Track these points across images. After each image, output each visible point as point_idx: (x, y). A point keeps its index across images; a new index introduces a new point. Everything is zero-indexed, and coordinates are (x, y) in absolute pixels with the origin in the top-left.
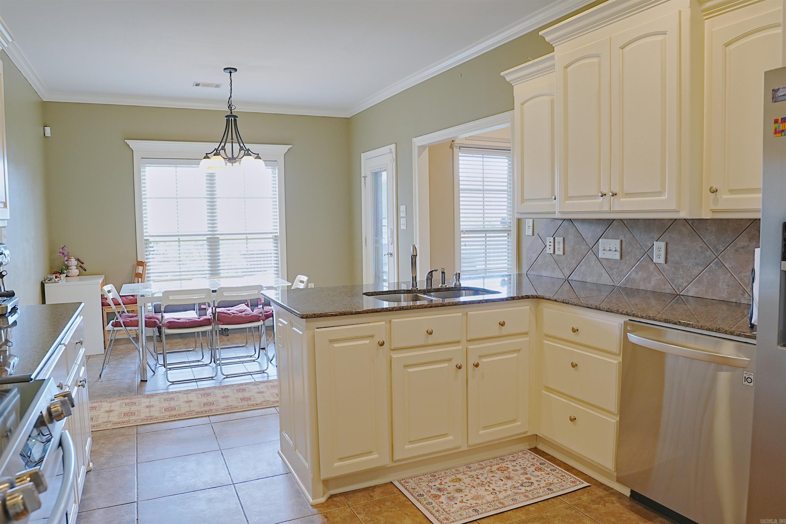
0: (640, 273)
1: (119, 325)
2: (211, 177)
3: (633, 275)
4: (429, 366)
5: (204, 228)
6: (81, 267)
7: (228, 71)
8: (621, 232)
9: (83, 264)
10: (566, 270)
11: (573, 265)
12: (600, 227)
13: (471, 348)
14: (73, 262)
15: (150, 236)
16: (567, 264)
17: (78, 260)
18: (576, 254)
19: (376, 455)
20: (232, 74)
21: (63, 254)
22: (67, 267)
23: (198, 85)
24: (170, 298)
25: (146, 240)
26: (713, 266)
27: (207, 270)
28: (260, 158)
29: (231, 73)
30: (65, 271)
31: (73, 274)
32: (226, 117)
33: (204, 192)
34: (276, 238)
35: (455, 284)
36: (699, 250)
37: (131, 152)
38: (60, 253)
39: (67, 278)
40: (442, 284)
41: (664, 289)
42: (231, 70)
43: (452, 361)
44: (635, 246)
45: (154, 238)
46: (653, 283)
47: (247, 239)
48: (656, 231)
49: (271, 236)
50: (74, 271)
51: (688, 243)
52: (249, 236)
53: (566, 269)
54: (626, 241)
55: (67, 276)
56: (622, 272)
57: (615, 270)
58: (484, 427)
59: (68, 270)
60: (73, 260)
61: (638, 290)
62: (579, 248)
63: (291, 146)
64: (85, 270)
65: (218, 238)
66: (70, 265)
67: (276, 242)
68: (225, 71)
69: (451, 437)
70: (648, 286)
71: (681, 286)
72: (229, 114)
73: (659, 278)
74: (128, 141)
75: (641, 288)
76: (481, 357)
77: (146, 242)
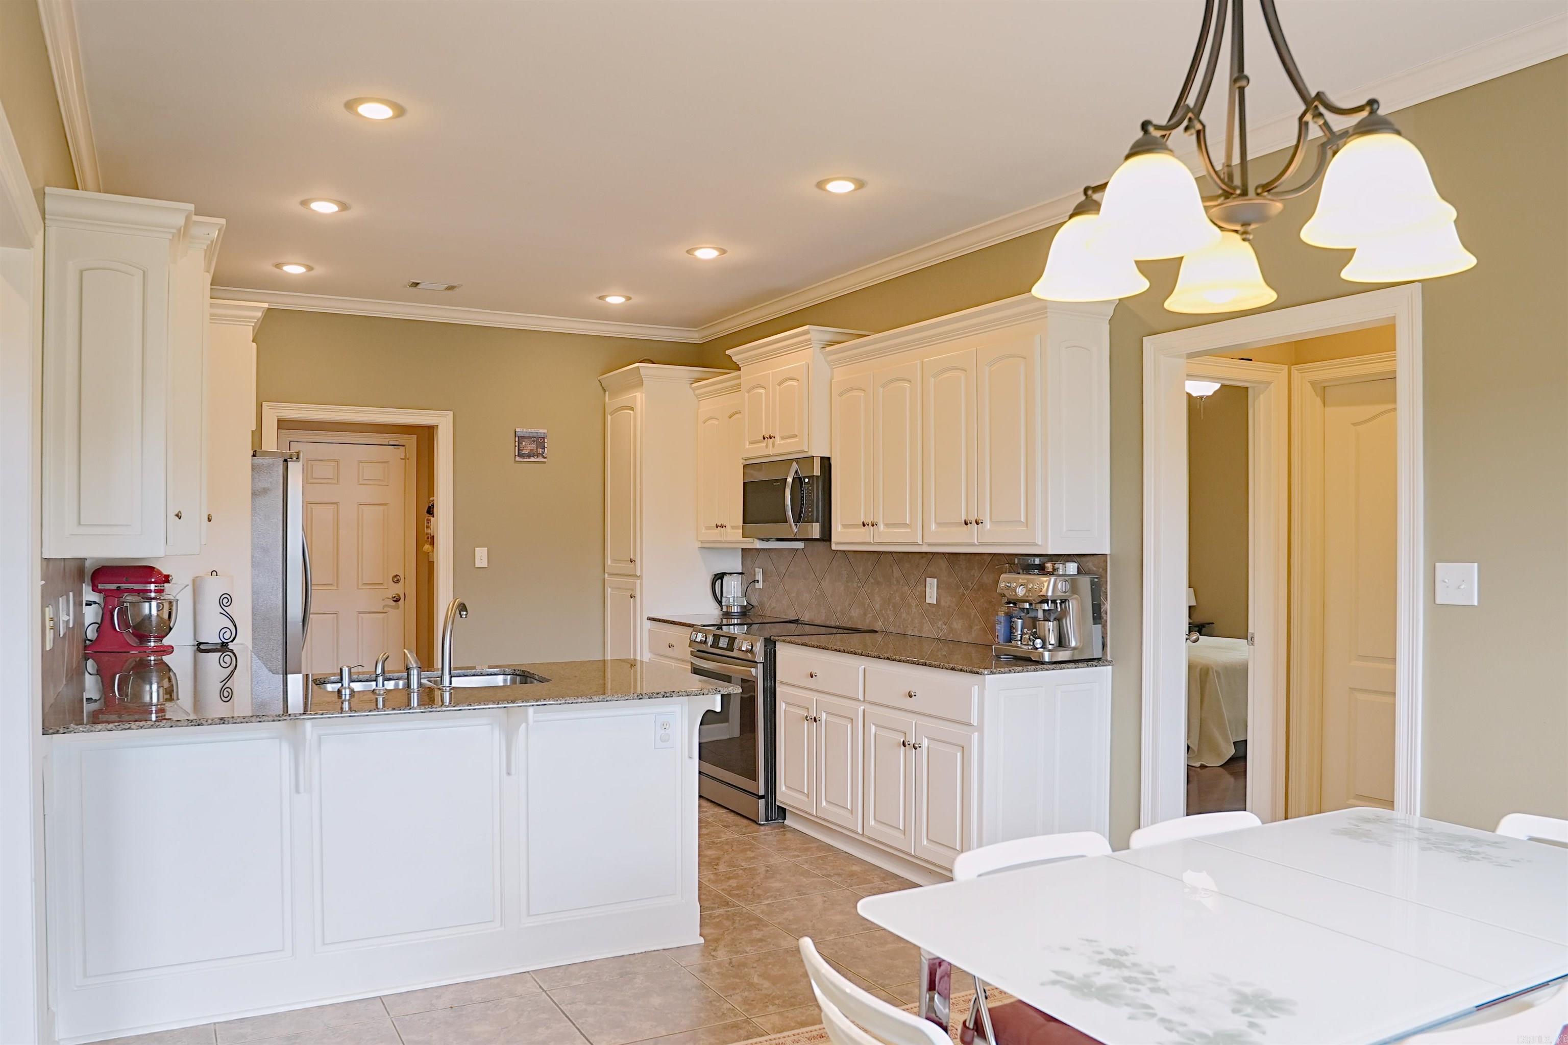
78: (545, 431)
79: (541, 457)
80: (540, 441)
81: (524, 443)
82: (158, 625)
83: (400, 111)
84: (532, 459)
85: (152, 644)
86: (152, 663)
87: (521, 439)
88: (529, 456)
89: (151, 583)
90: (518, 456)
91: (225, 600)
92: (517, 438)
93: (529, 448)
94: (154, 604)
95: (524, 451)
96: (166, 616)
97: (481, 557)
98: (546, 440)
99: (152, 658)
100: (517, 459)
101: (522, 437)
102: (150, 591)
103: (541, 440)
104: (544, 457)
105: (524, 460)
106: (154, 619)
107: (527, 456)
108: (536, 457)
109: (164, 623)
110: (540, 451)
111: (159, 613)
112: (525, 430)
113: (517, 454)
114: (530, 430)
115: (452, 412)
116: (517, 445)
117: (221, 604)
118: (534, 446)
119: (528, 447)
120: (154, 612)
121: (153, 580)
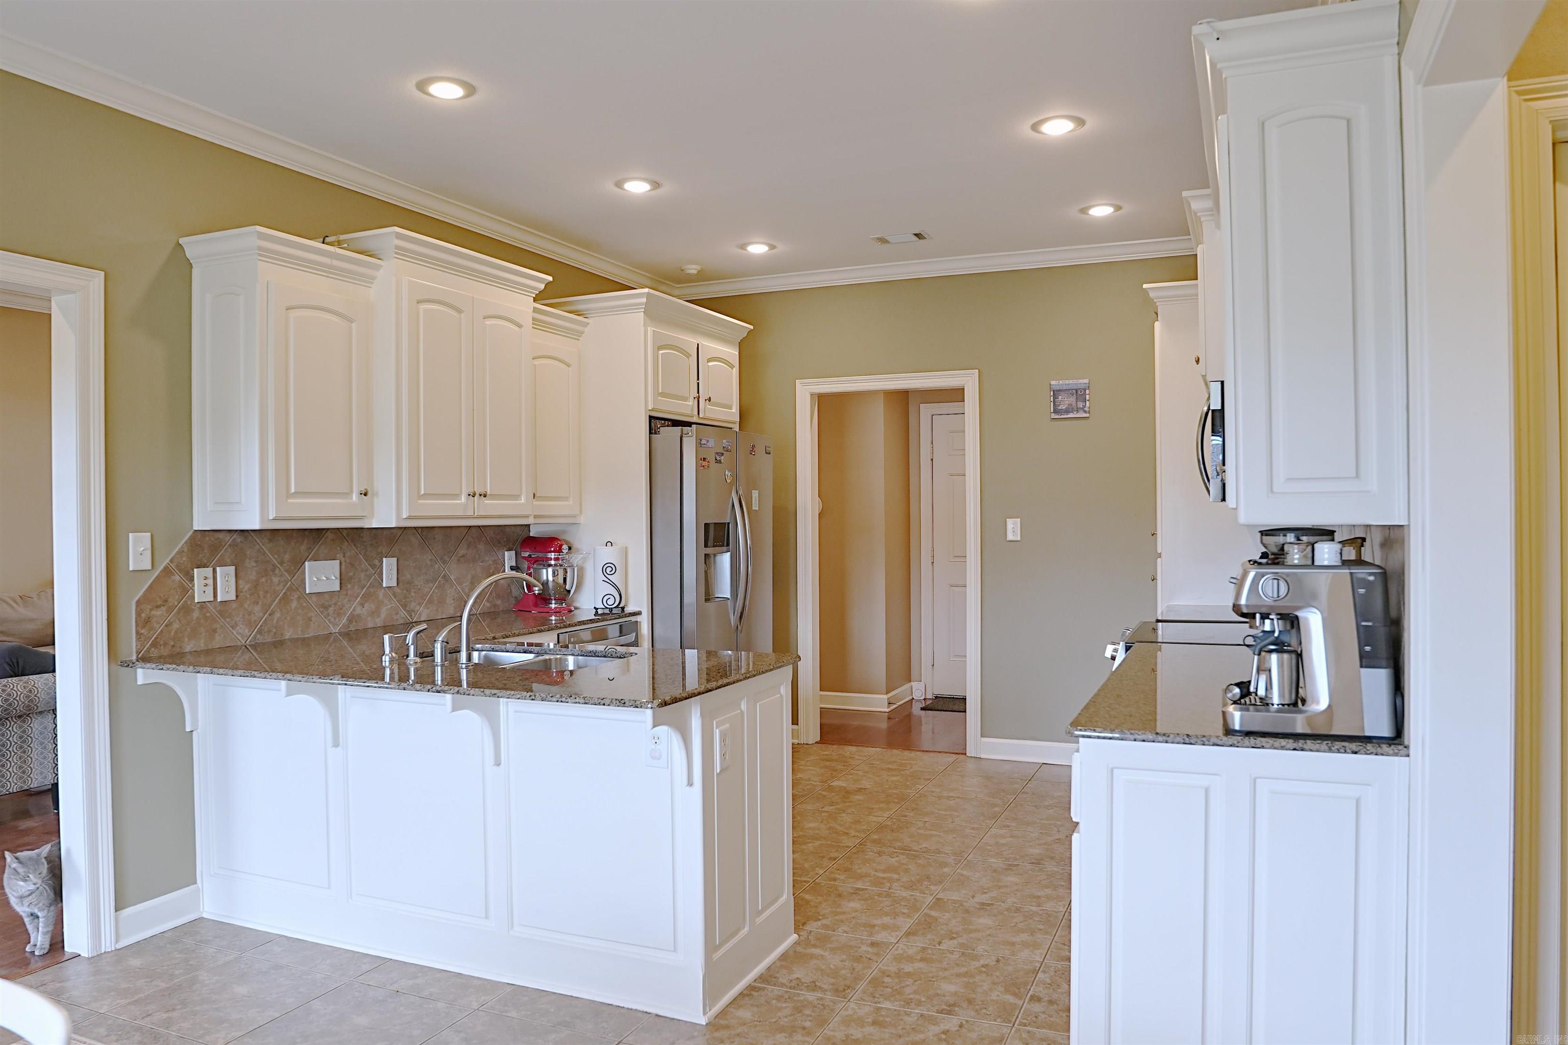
0: (367, 605)
3: (359, 611)
8: (339, 548)
10: (241, 628)
11: (257, 614)
12: (306, 541)
16: (244, 616)
18: (261, 593)
26: (442, 580)
36: (429, 563)
41: (397, 619)
44: (358, 567)
46: (383, 616)
48: (384, 544)
51: (418, 556)
53: (241, 626)
54: (346, 562)
56: (341, 609)
57: (332, 609)
61: (366, 630)
62: (266, 582)
70: (378, 620)
71: (414, 611)
73: (389, 607)
75: (369, 626)
78: (1086, 381)
79: (1081, 412)
80: (1079, 394)
81: (1060, 397)
82: (555, 588)
83: (470, 90)
84: (1071, 415)
85: (553, 606)
86: (554, 622)
87: (1056, 393)
88: (1067, 411)
89: (551, 552)
90: (1054, 412)
91: (609, 570)
92: (1052, 392)
93: (1067, 402)
94: (550, 570)
95: (1061, 406)
96: (561, 581)
97: (1013, 529)
98: (1087, 392)
99: (553, 618)
100: (1053, 416)
101: (1059, 391)
102: (551, 559)
103: (1081, 392)
104: (1085, 412)
105: (1061, 417)
106: (551, 585)
107: (1065, 412)
108: (1075, 413)
109: (560, 587)
110: (1081, 405)
111: (555, 578)
112: (1061, 382)
113: (1052, 411)
114: (1067, 382)
115: (977, 370)
116: (1052, 400)
117: (604, 571)
118: (1072, 400)
119: (1065, 401)
120: (551, 578)
121: (552, 549)
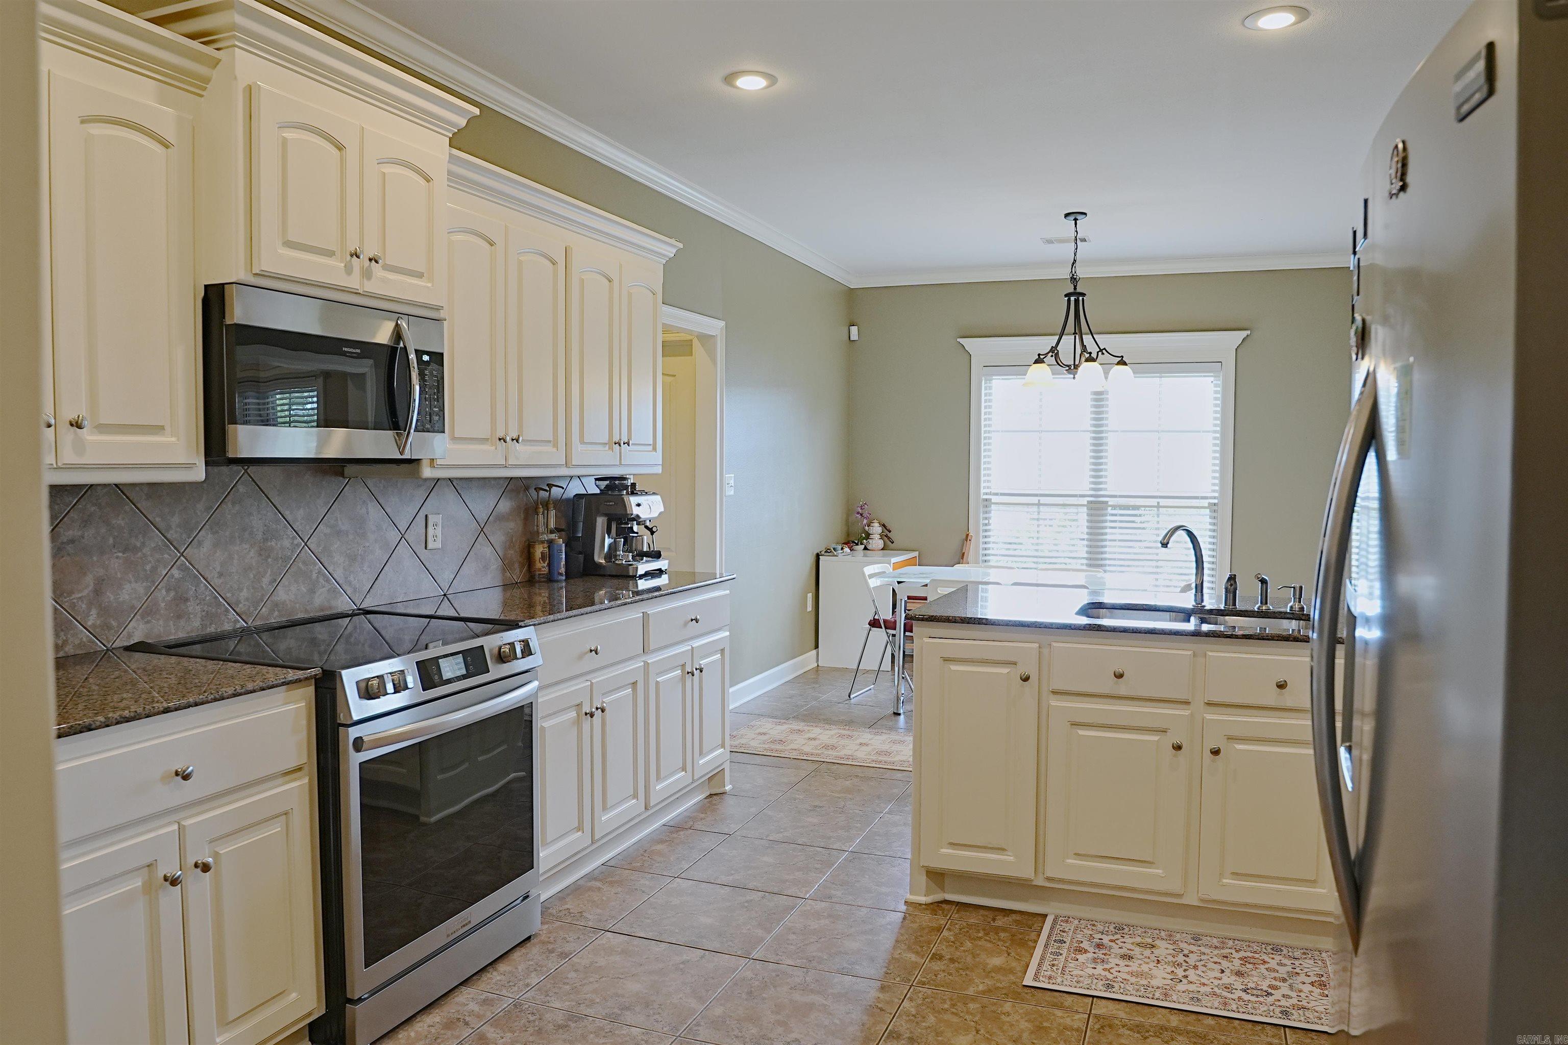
1: (877, 625)
2: (1099, 397)
4: (1111, 732)
5: (1084, 486)
6: (886, 536)
7: (1072, 217)
9: (890, 531)
13: (1207, 717)
14: (876, 529)
15: (991, 494)
17: (884, 526)
19: (1012, 858)
20: (1078, 221)
21: (861, 515)
22: (868, 536)
23: (1050, 242)
24: (939, 592)
25: (986, 500)
27: (1084, 558)
28: (1125, 364)
29: (1076, 220)
30: (865, 541)
31: (874, 546)
32: (1066, 296)
33: (1087, 423)
34: (1213, 508)
35: (1291, 607)
37: (969, 357)
38: (858, 513)
39: (866, 551)
40: (1261, 603)
42: (1074, 216)
43: (1168, 733)
45: (997, 497)
47: (1158, 506)
49: (1205, 503)
50: (876, 542)
52: (1163, 502)
55: (866, 549)
58: (1233, 873)
59: (869, 540)
60: (876, 525)
63: (1249, 332)
64: (893, 543)
65: (1107, 502)
66: (871, 532)
67: (1215, 514)
68: (1068, 218)
69: (1160, 871)
72: (1072, 290)
74: (962, 341)
76: (1230, 738)
77: (986, 503)
